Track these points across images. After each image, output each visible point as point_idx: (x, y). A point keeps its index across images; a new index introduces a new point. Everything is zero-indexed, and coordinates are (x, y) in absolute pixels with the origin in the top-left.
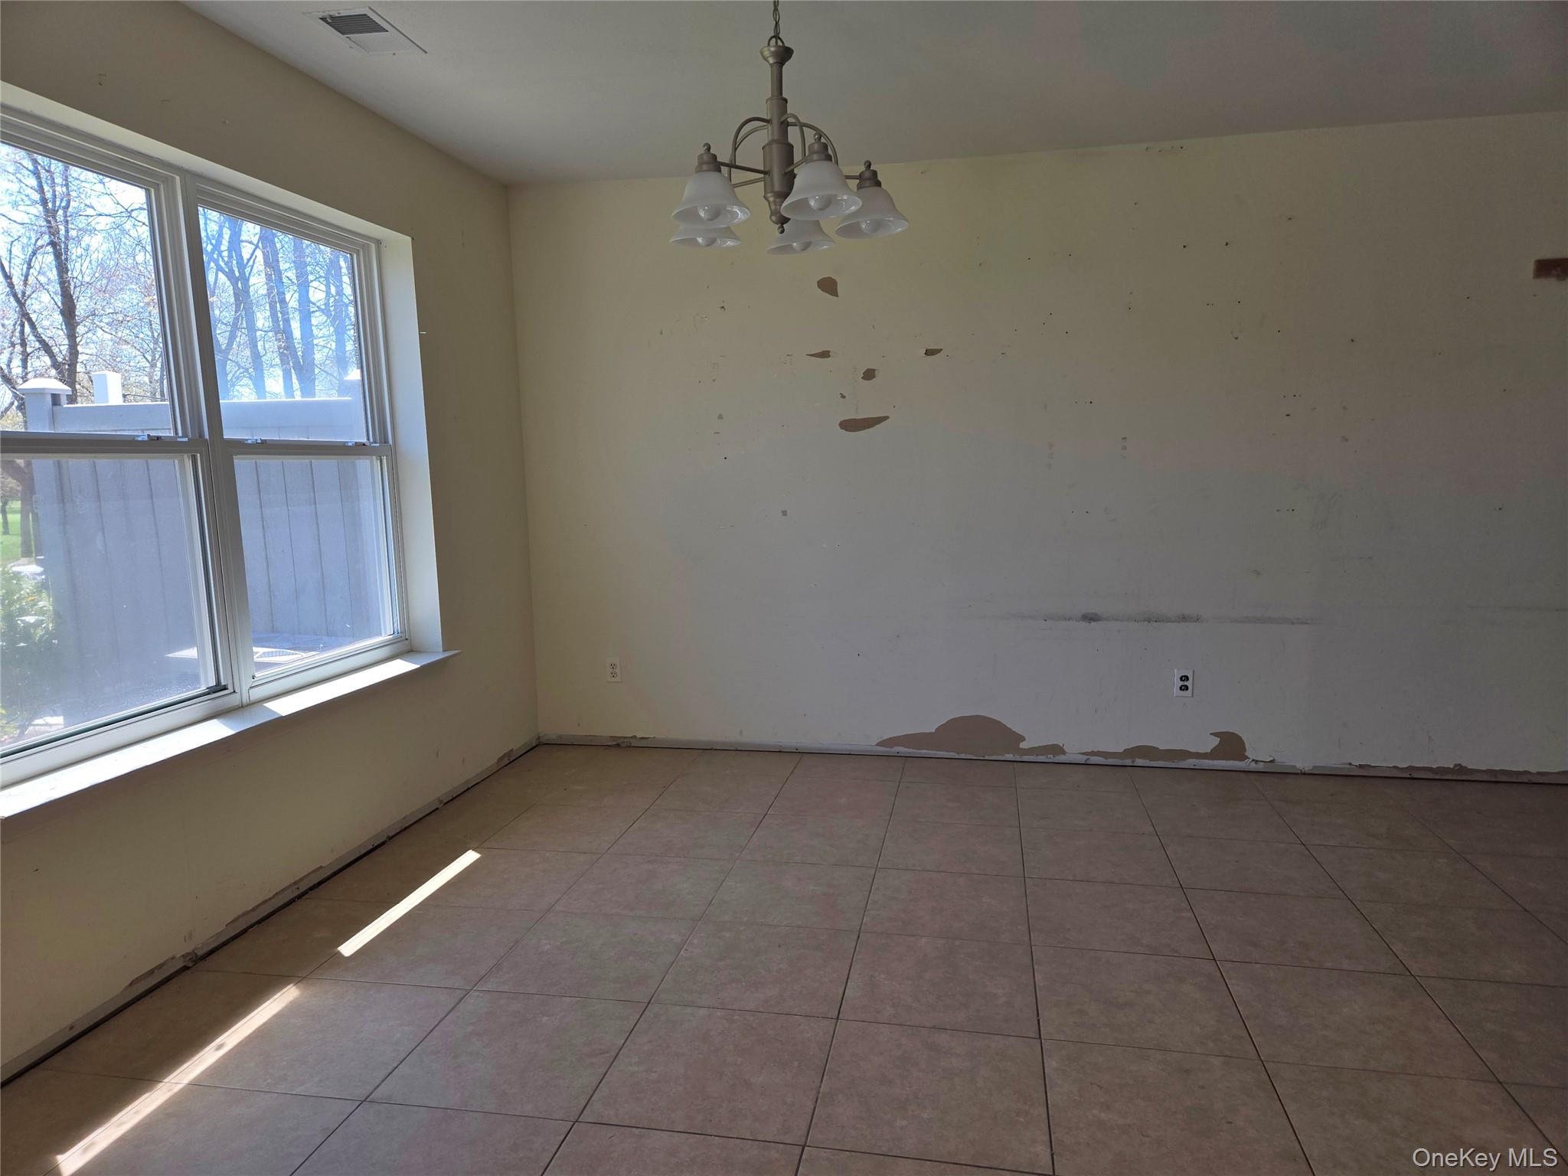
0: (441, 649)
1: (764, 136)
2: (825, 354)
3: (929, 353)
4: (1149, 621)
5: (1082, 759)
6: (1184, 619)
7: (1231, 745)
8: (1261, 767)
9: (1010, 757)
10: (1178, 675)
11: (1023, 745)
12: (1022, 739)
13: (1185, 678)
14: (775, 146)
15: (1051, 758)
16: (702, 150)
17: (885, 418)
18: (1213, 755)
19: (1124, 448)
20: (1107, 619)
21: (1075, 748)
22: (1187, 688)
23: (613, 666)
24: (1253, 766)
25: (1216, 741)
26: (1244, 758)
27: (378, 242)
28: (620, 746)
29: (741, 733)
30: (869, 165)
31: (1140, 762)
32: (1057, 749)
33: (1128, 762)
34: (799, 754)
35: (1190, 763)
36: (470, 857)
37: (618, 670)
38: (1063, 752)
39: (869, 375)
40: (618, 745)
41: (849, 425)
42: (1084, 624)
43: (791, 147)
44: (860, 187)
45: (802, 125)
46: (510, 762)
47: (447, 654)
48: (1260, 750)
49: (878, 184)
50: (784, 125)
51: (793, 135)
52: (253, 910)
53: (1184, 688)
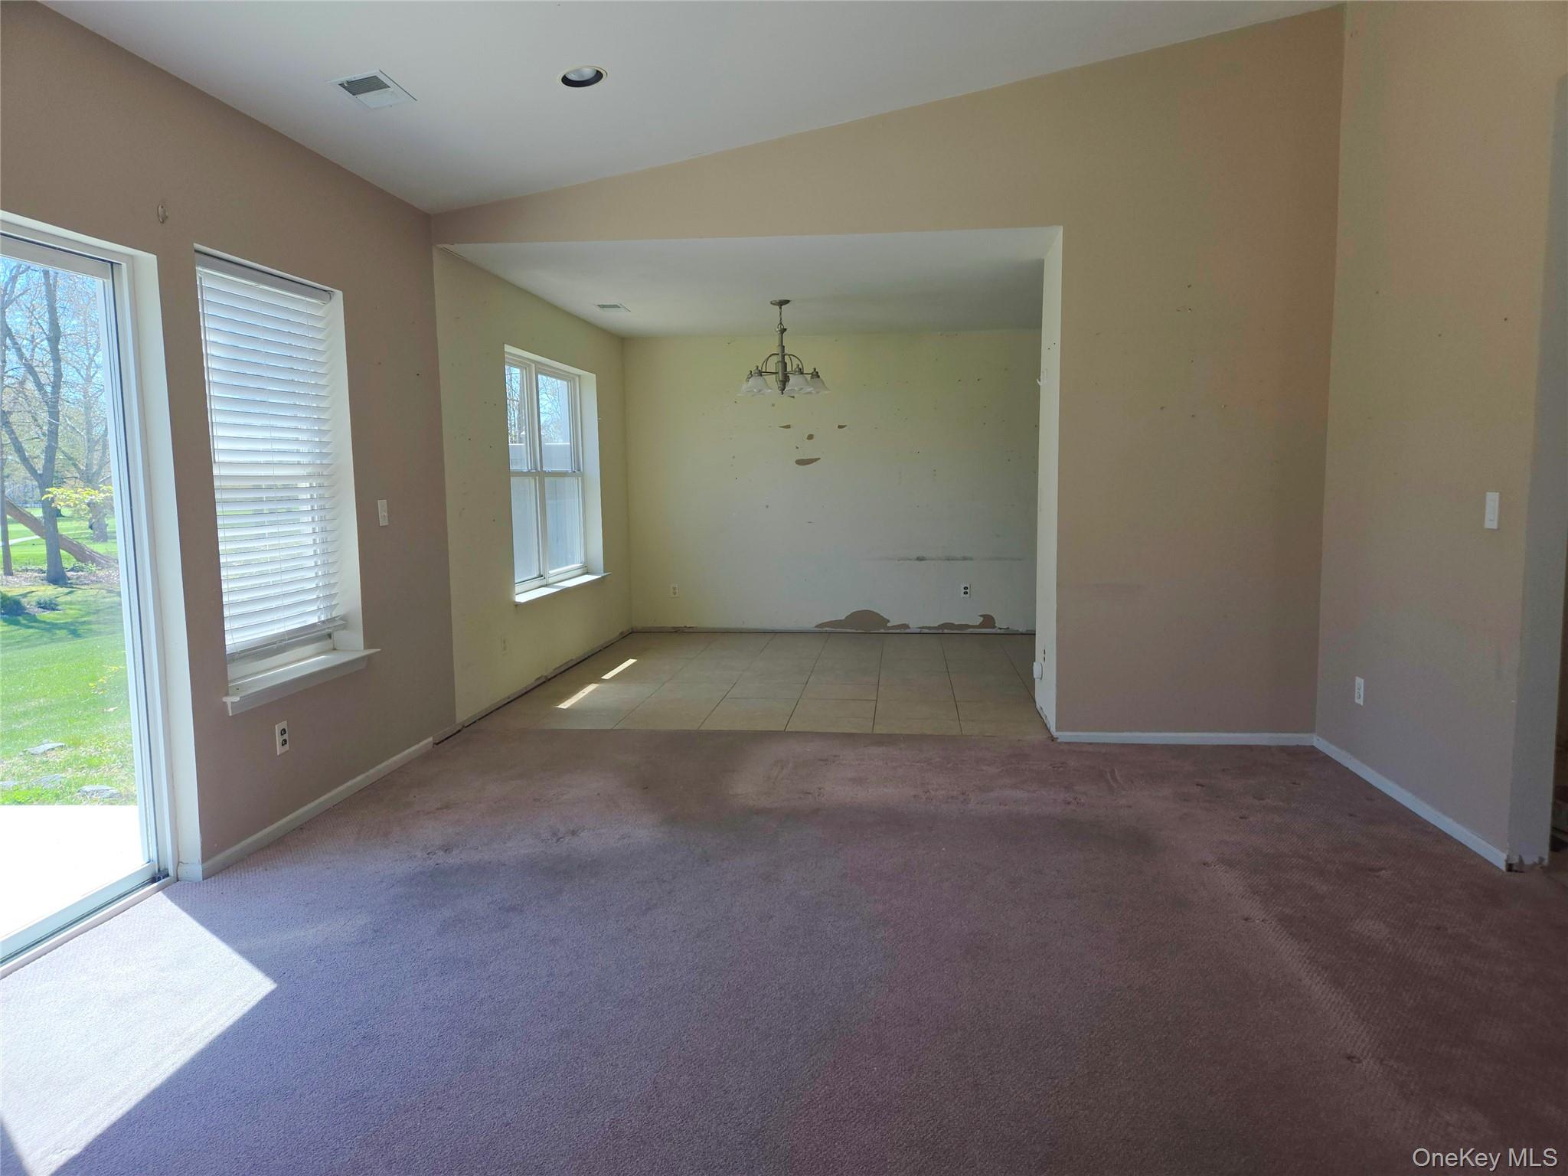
0: (602, 572)
1: (775, 359)
2: (788, 427)
3: (840, 427)
4: (948, 560)
5: (918, 631)
6: (965, 559)
7: (988, 621)
8: (1002, 631)
9: (882, 631)
10: (963, 587)
11: (889, 625)
12: (889, 621)
13: (966, 588)
14: (780, 364)
15: (903, 631)
16: (755, 368)
17: (819, 459)
18: (981, 626)
19: (935, 475)
20: (929, 559)
21: (914, 625)
22: (967, 593)
23: (674, 589)
24: (999, 631)
25: (982, 619)
26: (995, 627)
27: (579, 376)
28: (677, 631)
29: (743, 623)
30: (815, 369)
31: (946, 631)
32: (906, 626)
33: (940, 631)
34: (775, 633)
35: (970, 630)
36: (631, 661)
37: (677, 591)
38: (909, 628)
39: (810, 437)
40: (676, 632)
41: (800, 462)
42: (917, 562)
43: (786, 364)
44: (812, 378)
45: (789, 355)
46: (624, 636)
47: (606, 574)
48: (1001, 623)
49: (819, 377)
50: (783, 356)
51: (787, 359)
52: (560, 667)
53: (966, 593)
